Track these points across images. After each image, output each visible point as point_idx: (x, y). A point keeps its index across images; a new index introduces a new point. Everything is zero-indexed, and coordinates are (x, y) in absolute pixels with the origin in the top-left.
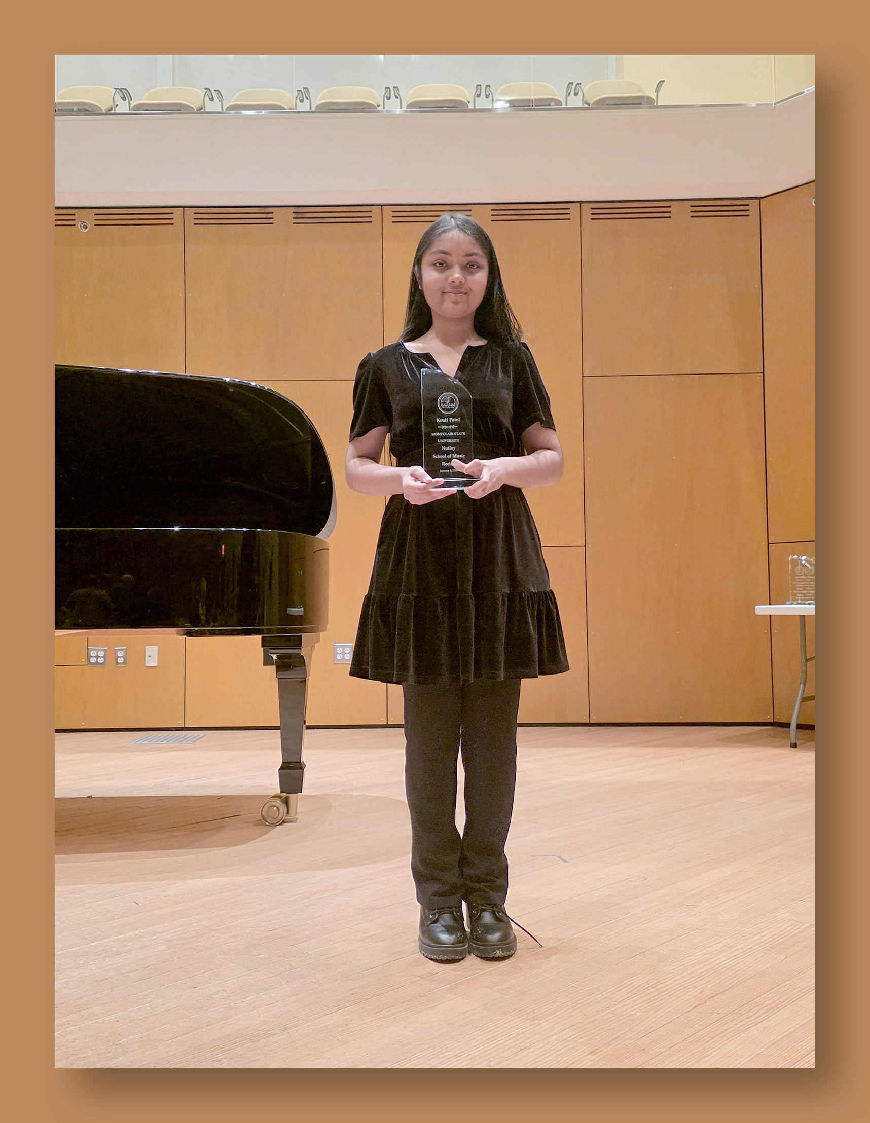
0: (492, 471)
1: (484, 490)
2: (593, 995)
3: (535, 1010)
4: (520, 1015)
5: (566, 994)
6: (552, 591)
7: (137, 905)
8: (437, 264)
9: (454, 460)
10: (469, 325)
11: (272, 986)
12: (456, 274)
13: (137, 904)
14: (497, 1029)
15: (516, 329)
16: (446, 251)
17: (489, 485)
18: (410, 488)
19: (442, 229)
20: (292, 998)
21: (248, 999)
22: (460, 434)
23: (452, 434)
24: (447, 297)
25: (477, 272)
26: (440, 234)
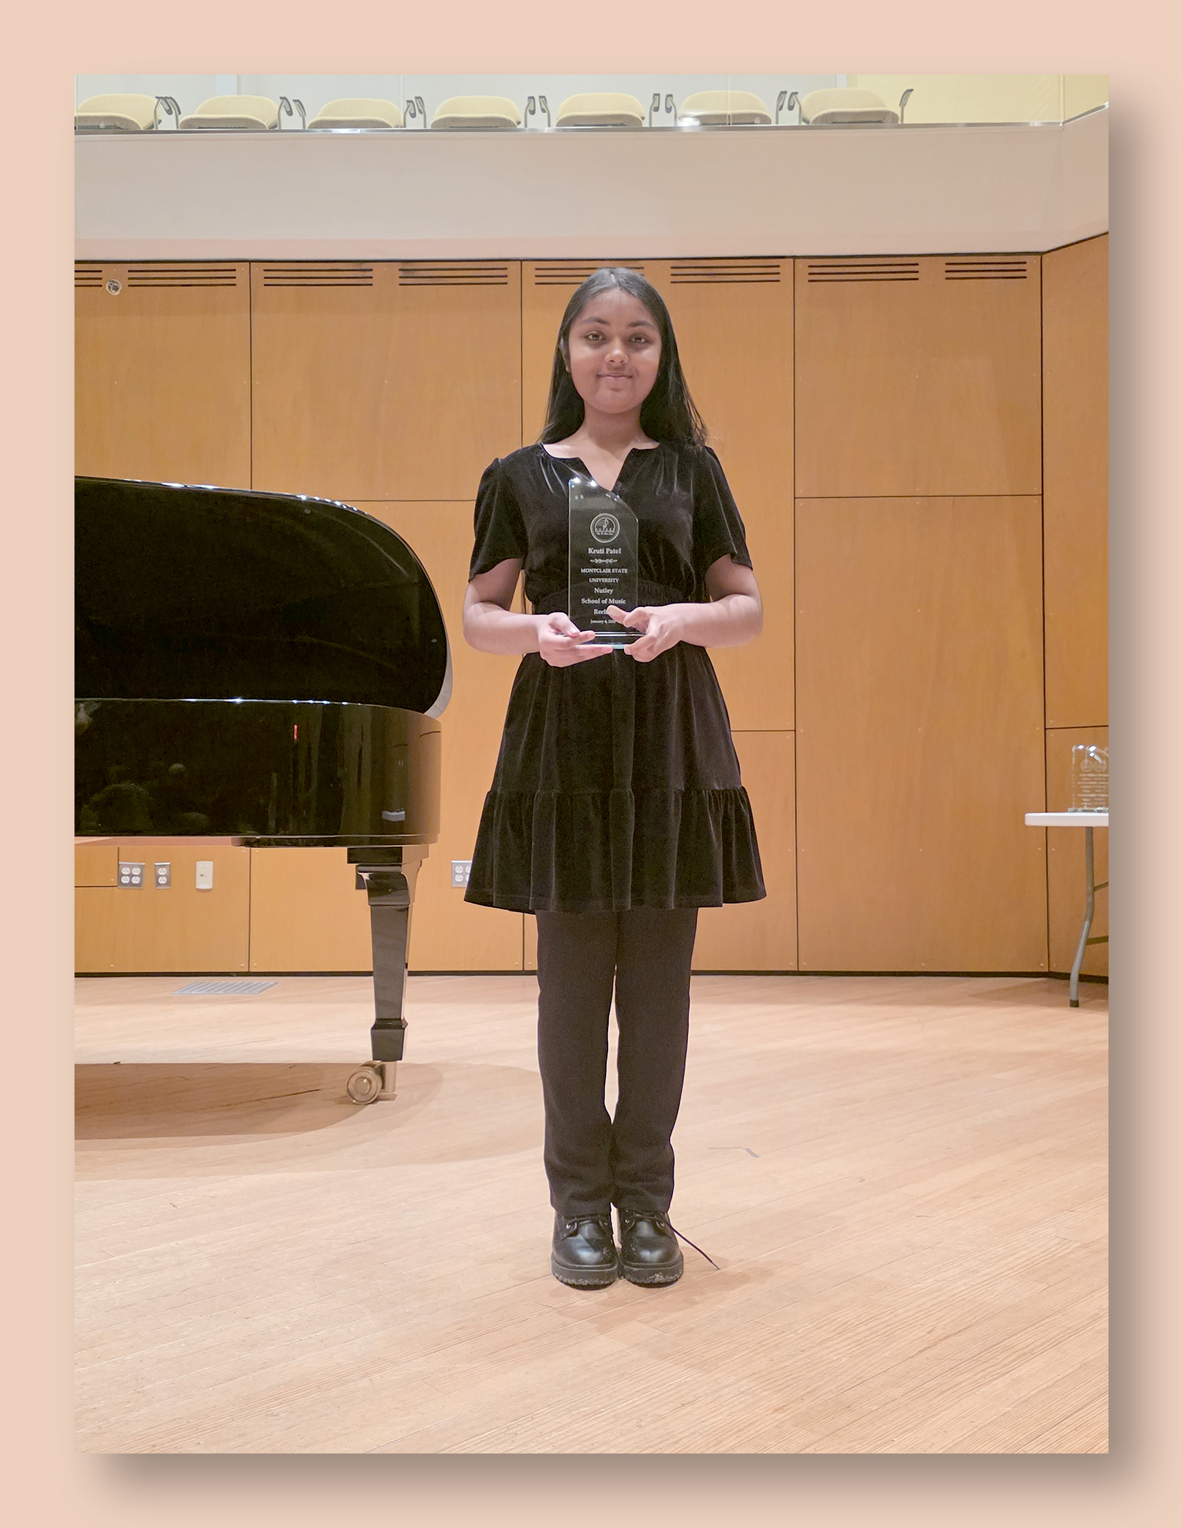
0: (664, 622)
1: (650, 649)
2: (784, 1334)
3: (703, 1353)
4: (683, 1360)
5: (747, 1333)
6: (743, 788)
7: (175, 1208)
8: (591, 337)
9: (611, 606)
10: (633, 422)
11: (350, 1317)
12: (617, 350)
13: (174, 1206)
14: (651, 1378)
15: (699, 429)
16: (602, 317)
17: (659, 642)
18: (548, 643)
19: (600, 287)
20: (377, 1333)
21: (318, 1334)
22: (620, 571)
23: (609, 571)
24: (603, 381)
25: (646, 348)
26: (594, 295)
